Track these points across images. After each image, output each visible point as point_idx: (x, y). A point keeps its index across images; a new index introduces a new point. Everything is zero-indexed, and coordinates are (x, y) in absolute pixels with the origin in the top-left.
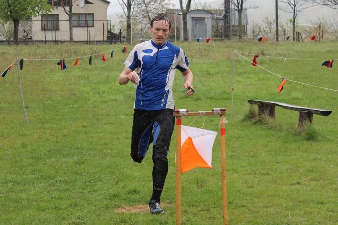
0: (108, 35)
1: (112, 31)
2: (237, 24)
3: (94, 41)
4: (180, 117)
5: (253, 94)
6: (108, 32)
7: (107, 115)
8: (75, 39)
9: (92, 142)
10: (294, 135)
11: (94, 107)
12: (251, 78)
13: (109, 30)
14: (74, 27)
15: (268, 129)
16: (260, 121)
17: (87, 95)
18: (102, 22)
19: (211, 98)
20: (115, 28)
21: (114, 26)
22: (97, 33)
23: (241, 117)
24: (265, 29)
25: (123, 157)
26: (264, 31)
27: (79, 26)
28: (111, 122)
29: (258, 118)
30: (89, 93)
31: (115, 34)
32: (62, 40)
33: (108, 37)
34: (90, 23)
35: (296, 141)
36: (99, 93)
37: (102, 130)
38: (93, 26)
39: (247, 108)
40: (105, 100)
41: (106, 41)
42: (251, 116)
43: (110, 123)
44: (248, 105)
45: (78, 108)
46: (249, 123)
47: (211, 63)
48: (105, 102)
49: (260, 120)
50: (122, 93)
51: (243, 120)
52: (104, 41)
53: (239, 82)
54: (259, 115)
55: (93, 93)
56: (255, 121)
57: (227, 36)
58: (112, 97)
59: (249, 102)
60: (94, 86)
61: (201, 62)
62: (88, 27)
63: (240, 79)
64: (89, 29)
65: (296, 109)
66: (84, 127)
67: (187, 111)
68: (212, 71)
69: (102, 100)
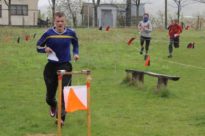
0: (38, 21)
1: (42, 19)
3: (27, 26)
4: (61, 75)
5: (135, 66)
6: (38, 19)
7: (27, 78)
8: (13, 24)
9: (13, 96)
10: (154, 94)
11: (19, 73)
12: (137, 55)
13: (39, 17)
14: (12, 15)
15: (137, 90)
16: (133, 84)
17: (15, 64)
18: (34, 11)
19: (103, 68)
20: (44, 16)
21: (44, 15)
22: (30, 20)
23: (120, 81)
24: (158, 19)
25: (33, 105)
26: (158, 21)
27: (16, 14)
28: (29, 82)
29: (131, 82)
30: (16, 63)
31: (43, 21)
32: (3, 25)
33: (38, 23)
34: (25, 12)
35: (154, 98)
36: (24, 63)
37: (22, 88)
38: (27, 15)
39: (125, 75)
40: (28, 68)
41: (36, 26)
42: (127, 80)
43: (28, 84)
44: (125, 72)
45: (7, 73)
46: (125, 85)
47: (111, 44)
48: (27, 70)
49: (133, 83)
50: (40, 64)
51: (122, 83)
52: (34, 26)
53: (128, 58)
54: (132, 79)
55: (20, 63)
56: (129, 84)
57: (128, 25)
58: (33, 66)
59: (126, 71)
60: (21, 58)
61: (104, 43)
62: (23, 15)
63: (128, 56)
64: (24, 16)
65: (156, 76)
66: (10, 86)
68: (110, 49)
69: (25, 68)
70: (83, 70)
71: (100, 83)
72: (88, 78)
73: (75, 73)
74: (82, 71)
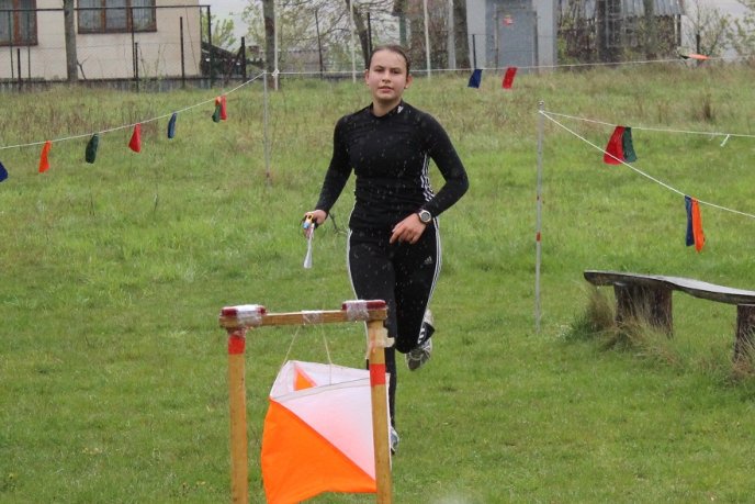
0: (203, 56)
1: (224, 46)
2: (640, 10)
3: (154, 79)
4: (239, 328)
5: (633, 249)
6: (204, 46)
7: (130, 330)
8: (90, 71)
9: (52, 423)
10: (721, 384)
11: (91, 306)
12: (645, 198)
13: (206, 39)
14: (82, 31)
15: (644, 366)
16: (624, 342)
17: (77, 264)
18: (181, 12)
19: (485, 267)
20: (232, 31)
21: (230, 27)
22: (164, 52)
23: (564, 328)
24: (743, 25)
25: (144, 467)
26: (741, 33)
27: (104, 29)
28: (134, 352)
29: (615, 330)
30: (84, 259)
31: (225, 54)
32: (47, 78)
33: (204, 66)
34: (140, 17)
35: (722, 403)
36: (121, 258)
37: (96, 380)
38: (152, 29)
39: (581, 297)
40: (133, 280)
41: (194, 79)
42: (592, 323)
43: (129, 357)
44: (584, 285)
45: (39, 308)
46: (584, 347)
47: (527, 149)
48: (133, 288)
49: (622, 338)
50: (197, 256)
51: (568, 340)
52: (183, 79)
53: (604, 210)
54: (619, 318)
55: (99, 257)
56: (606, 340)
57: (610, 55)
58: (157, 270)
59: (590, 277)
60: (106, 234)
61: (496, 143)
62: (132, 29)
63: (606, 200)
64: (141, 38)
65: (729, 299)
66: (43, 372)
67: (262, 311)
68: (523, 174)
69: (128, 280)
70: (347, 302)
71: (468, 343)
72: (373, 338)
73: (311, 316)
74: (344, 307)
